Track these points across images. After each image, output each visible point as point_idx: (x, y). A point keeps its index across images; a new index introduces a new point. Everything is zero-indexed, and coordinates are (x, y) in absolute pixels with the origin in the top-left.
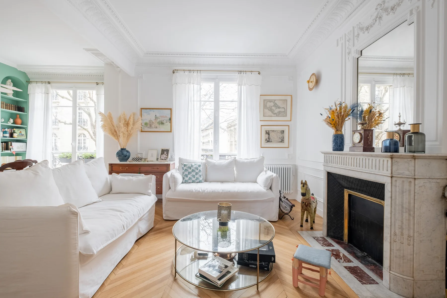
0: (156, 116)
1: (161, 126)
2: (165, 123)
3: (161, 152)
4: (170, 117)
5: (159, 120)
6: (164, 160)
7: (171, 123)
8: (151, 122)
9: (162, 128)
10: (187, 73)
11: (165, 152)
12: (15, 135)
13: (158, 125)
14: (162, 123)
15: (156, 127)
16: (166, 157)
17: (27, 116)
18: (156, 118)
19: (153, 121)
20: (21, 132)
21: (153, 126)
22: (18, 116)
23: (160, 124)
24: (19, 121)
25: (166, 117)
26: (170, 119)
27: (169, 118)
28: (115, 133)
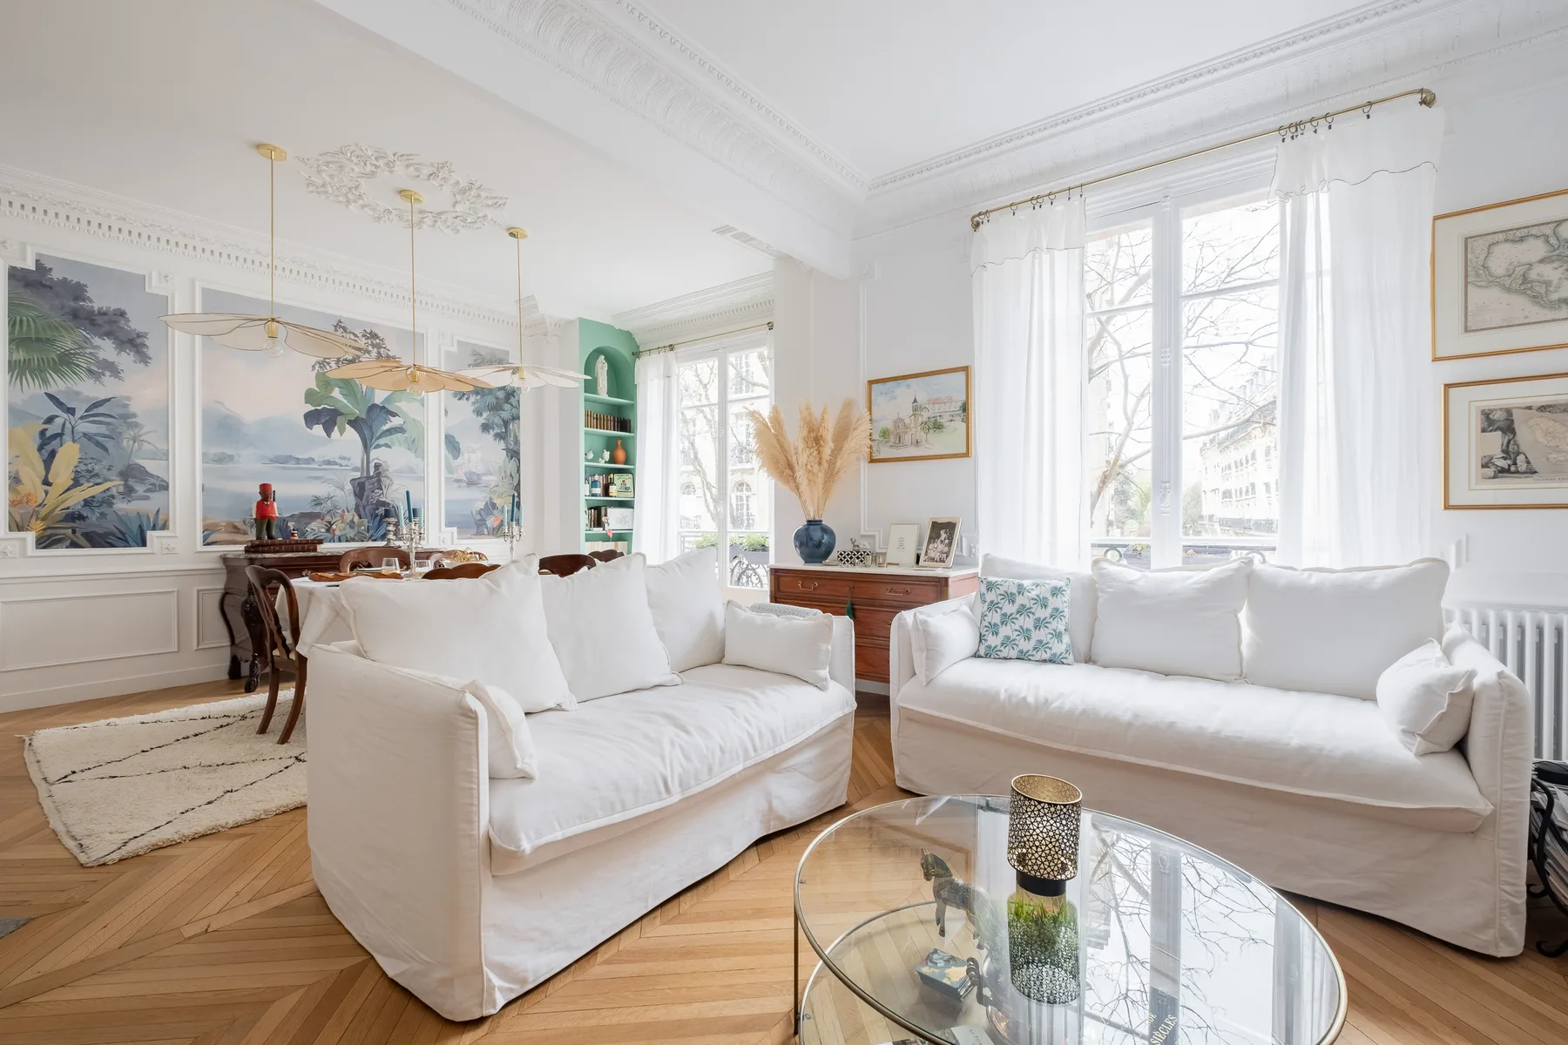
0: (915, 401)
1: (932, 436)
2: (946, 424)
3: (931, 533)
4: (964, 398)
5: (925, 415)
6: (937, 561)
7: (966, 420)
8: (900, 425)
9: (937, 443)
10: (1025, 213)
11: (942, 532)
12: (613, 489)
13: (921, 435)
14: (938, 427)
15: (917, 442)
16: (946, 549)
17: (634, 438)
18: (915, 409)
19: (907, 421)
20: (624, 481)
21: (907, 438)
22: (619, 442)
23: (929, 429)
24: (621, 454)
25: (950, 400)
26: (965, 408)
27: (960, 404)
28: (788, 471)
